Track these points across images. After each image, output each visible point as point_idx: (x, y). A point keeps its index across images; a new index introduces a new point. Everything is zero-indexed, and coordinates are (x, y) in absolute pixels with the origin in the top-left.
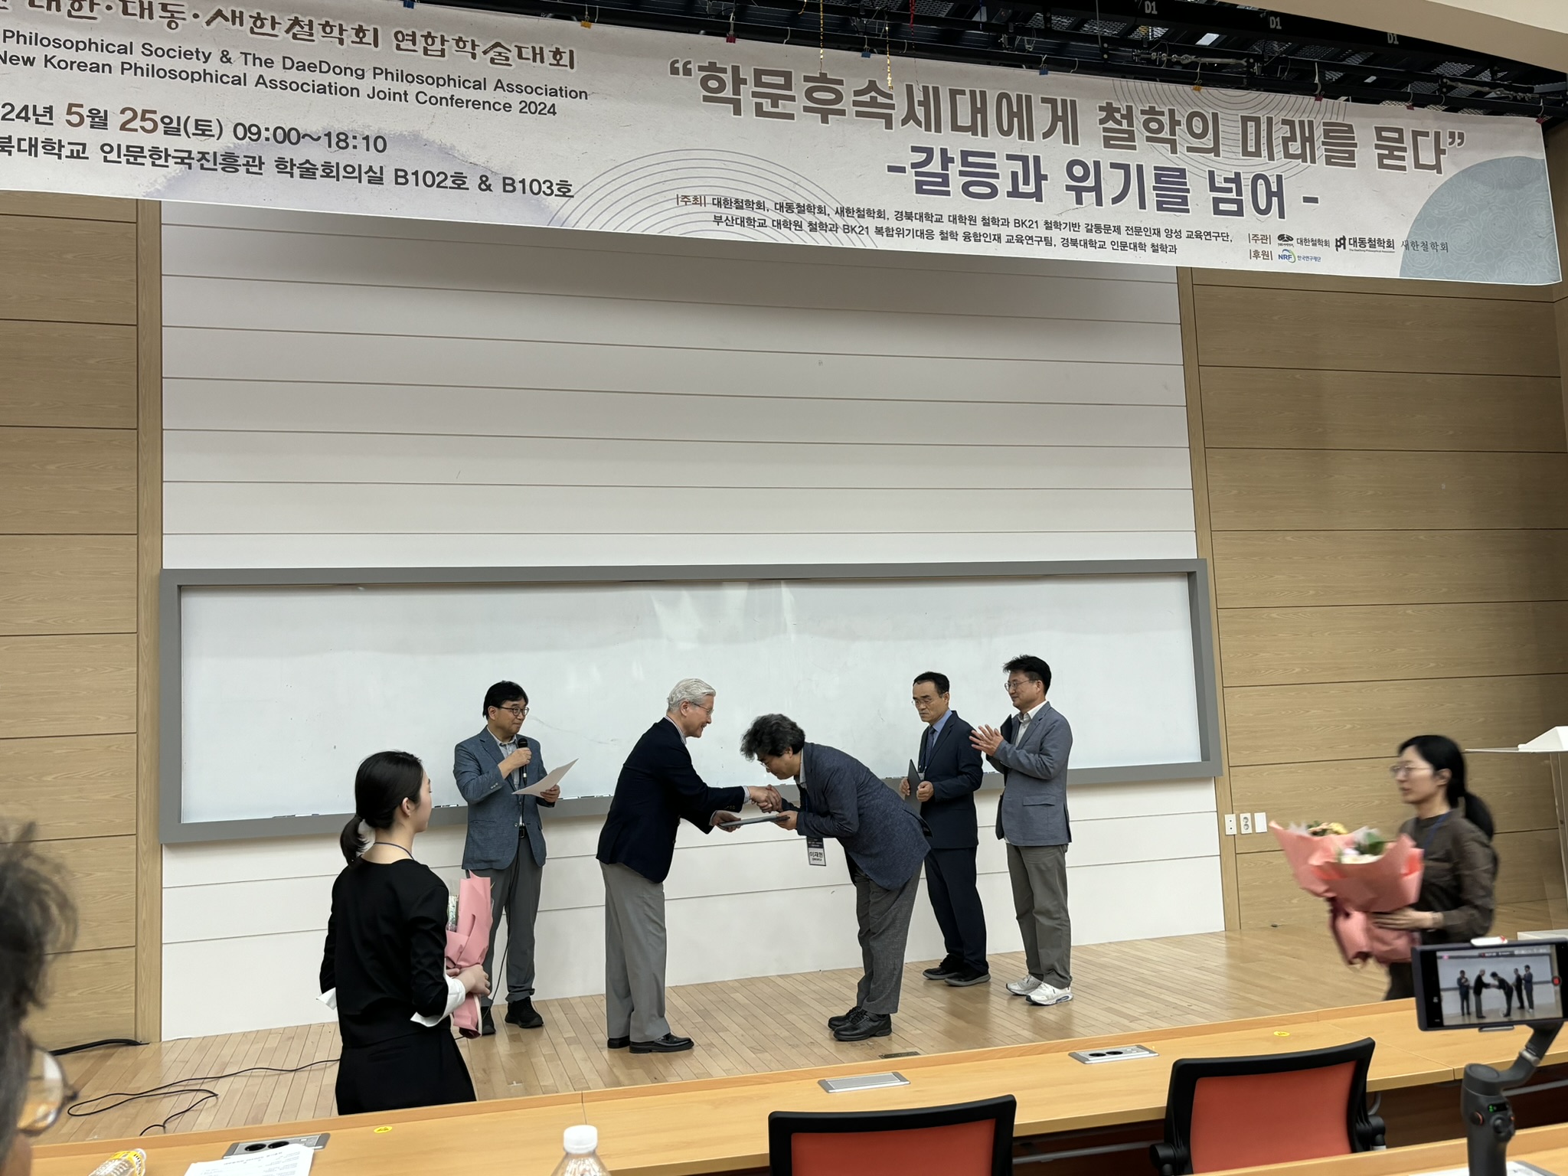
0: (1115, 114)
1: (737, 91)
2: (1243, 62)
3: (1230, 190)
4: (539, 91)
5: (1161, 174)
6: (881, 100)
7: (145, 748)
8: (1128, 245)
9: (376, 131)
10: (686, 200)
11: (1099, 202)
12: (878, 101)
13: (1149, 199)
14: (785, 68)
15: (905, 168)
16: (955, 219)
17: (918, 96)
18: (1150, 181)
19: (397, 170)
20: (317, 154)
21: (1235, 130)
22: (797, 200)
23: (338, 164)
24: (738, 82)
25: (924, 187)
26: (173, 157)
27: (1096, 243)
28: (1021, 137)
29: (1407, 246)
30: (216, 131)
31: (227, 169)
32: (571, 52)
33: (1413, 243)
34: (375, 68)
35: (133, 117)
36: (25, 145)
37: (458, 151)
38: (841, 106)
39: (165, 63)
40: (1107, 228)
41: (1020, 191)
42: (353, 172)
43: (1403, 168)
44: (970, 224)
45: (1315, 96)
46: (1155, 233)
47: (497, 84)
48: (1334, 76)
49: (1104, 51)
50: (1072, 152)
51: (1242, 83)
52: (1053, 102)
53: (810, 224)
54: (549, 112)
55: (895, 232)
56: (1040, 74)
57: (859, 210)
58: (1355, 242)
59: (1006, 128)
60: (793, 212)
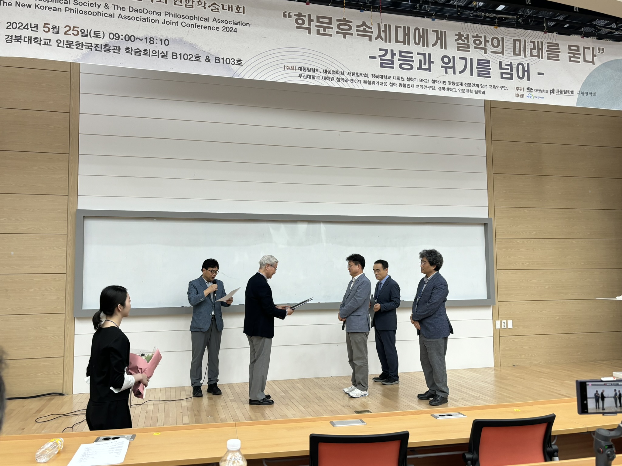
0: (462, 37)
1: (309, 25)
2: (515, 17)
3: (508, 69)
4: (230, 23)
5: (480, 62)
6: (367, 29)
7: (69, 280)
8: (465, 90)
9: (165, 37)
10: (288, 68)
11: (454, 73)
12: (366, 30)
13: (474, 72)
14: (329, 16)
15: (376, 57)
16: (396, 78)
17: (382, 28)
18: (475, 65)
19: (173, 53)
20: (142, 46)
21: (511, 45)
22: (332, 69)
23: (150, 50)
24: (310, 21)
25: (384, 65)
26: (85, 46)
27: (452, 89)
28: (423, 46)
29: (579, 94)
30: (102, 35)
31: (106, 51)
32: (244, 7)
33: (582, 92)
34: (165, 12)
35: (70, 29)
36: (27, 39)
37: (198, 46)
38: (351, 31)
39: (83, 8)
40: (457, 83)
41: (422, 67)
42: (156, 53)
43: (579, 62)
44: (402, 80)
45: (544, 31)
46: (476, 86)
47: (214, 19)
48: (552, 24)
49: (458, 11)
50: (444, 52)
51: (514, 26)
52: (437, 32)
53: (337, 78)
54: (234, 31)
55: (371, 82)
56: (432, 20)
57: (357, 74)
58: (558, 91)
59: (417, 42)
60: (331, 73)
